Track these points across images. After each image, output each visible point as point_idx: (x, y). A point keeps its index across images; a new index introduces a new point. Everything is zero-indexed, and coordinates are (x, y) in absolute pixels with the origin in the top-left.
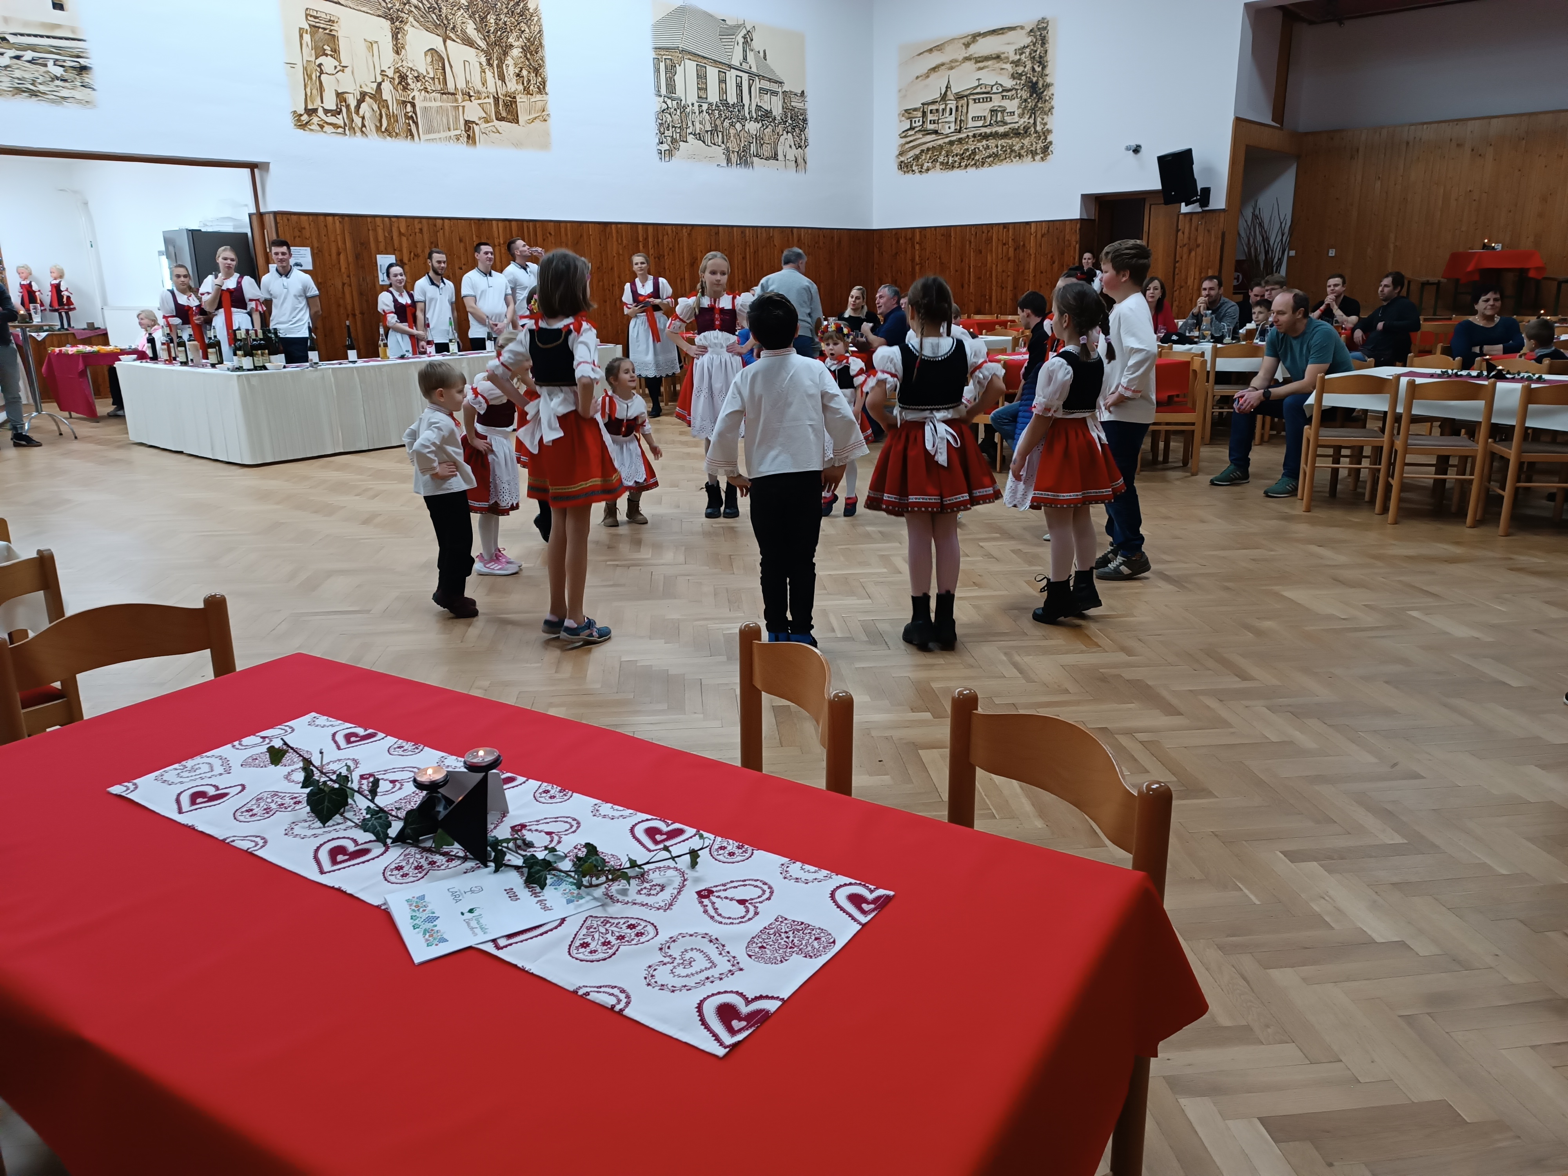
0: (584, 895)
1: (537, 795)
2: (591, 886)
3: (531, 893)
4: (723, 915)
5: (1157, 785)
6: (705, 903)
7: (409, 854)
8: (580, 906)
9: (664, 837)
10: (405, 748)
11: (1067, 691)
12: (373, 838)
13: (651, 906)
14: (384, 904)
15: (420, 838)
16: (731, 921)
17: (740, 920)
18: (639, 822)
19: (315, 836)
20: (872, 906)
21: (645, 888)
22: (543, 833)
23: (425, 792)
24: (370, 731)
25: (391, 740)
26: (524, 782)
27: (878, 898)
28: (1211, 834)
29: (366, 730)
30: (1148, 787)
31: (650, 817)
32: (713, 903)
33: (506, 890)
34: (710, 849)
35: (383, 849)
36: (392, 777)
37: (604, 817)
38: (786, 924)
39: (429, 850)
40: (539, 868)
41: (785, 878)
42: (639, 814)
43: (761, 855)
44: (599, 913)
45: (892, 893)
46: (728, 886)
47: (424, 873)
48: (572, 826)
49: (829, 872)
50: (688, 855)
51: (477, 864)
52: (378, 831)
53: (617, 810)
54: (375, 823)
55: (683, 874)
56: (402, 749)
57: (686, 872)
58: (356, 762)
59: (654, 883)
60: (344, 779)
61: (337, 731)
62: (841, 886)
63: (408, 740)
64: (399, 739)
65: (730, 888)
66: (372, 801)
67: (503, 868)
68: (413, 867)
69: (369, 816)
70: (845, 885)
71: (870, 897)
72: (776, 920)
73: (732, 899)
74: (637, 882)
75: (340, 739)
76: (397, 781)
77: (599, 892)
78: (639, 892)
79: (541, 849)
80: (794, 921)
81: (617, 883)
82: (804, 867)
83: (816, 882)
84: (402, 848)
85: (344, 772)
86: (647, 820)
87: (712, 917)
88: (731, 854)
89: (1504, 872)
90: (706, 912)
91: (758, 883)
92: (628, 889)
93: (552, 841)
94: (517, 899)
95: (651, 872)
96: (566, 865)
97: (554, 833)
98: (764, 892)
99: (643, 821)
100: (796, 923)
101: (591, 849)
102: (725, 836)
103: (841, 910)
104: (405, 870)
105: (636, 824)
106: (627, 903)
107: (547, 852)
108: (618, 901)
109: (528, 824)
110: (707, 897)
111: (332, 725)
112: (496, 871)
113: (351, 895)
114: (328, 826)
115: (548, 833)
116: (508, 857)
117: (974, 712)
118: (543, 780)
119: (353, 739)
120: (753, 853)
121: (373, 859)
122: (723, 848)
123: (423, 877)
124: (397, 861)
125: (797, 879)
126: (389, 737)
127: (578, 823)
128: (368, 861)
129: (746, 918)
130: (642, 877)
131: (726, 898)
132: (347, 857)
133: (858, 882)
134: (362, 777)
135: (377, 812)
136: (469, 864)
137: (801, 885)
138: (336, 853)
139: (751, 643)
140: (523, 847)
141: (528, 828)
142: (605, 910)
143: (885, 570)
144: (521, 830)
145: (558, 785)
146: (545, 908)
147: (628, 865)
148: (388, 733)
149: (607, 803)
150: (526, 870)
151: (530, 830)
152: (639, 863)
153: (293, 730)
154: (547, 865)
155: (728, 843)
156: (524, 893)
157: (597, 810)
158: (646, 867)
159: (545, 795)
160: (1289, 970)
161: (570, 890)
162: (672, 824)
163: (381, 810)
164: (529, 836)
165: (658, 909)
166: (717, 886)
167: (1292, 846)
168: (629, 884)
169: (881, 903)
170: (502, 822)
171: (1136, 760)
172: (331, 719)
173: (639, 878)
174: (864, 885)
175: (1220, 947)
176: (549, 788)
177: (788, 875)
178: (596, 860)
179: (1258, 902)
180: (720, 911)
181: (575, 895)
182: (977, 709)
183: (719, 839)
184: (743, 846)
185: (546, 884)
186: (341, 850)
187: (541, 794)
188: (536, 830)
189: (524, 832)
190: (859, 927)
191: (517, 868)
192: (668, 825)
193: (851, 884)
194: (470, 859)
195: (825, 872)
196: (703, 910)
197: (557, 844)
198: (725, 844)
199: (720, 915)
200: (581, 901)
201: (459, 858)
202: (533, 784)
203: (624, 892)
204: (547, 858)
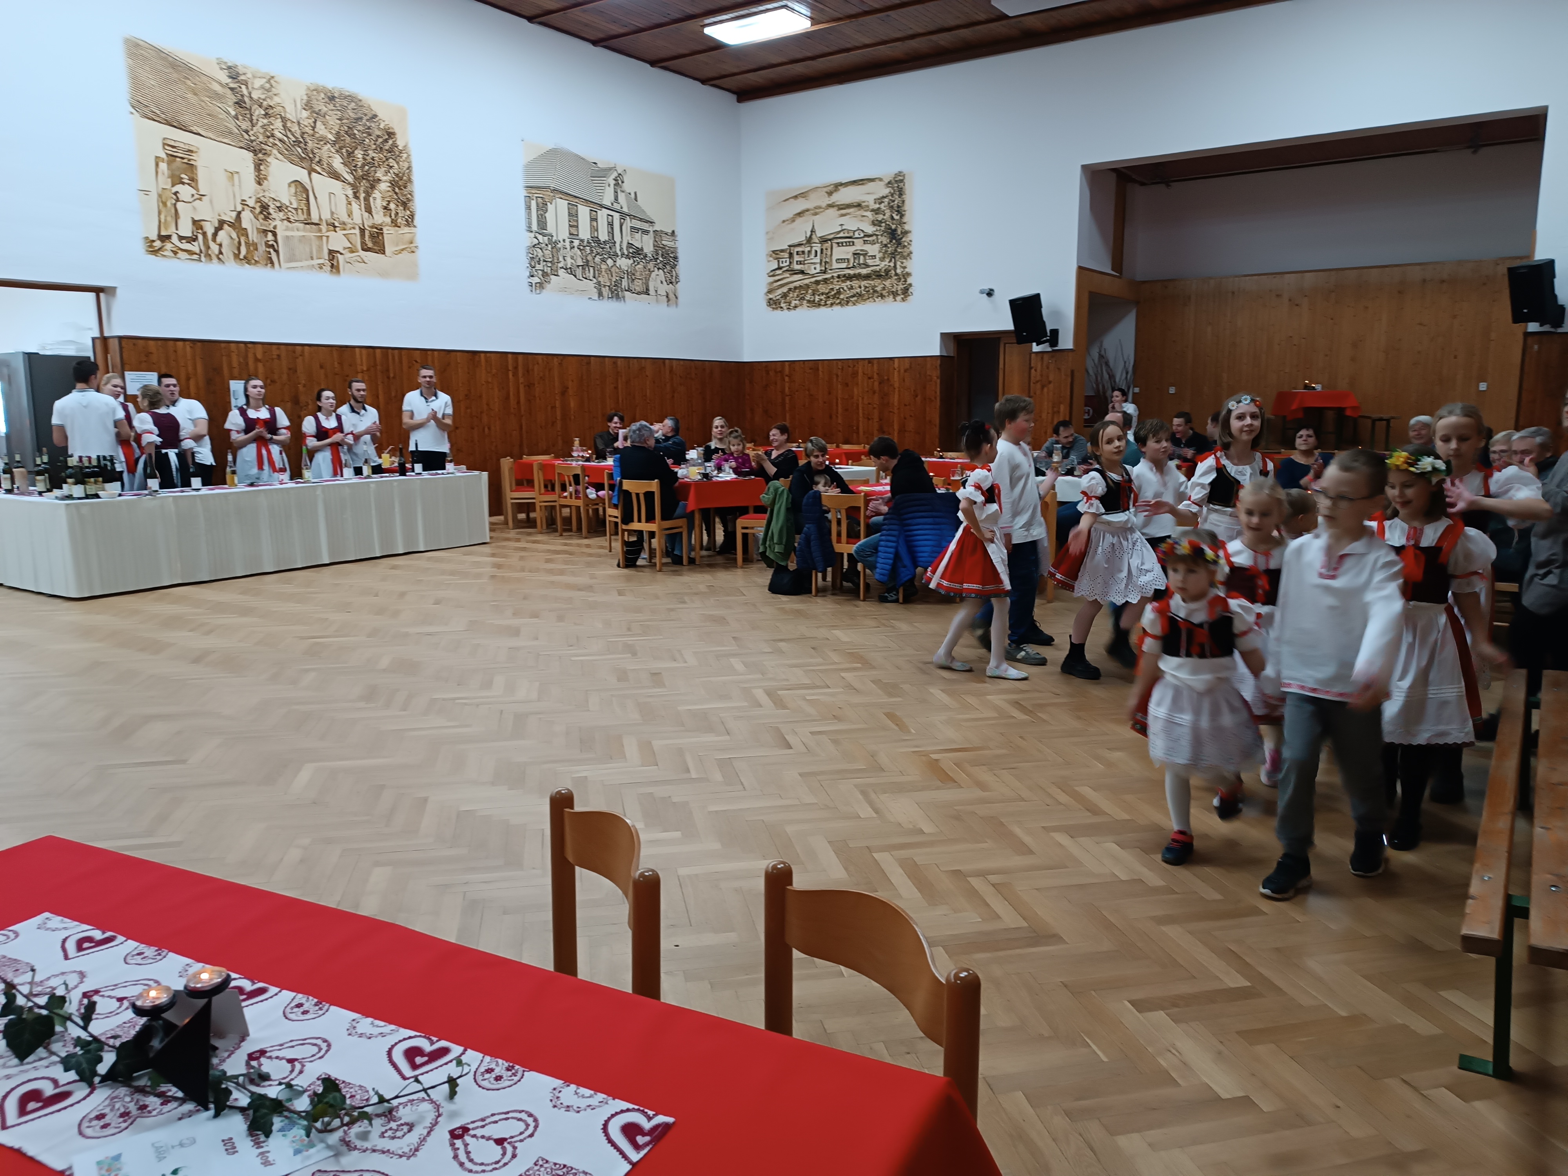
0: (316, 1141)
1: (288, 1010)
2: (327, 1130)
3: (252, 1143)
4: (476, 1160)
5: (966, 974)
6: (457, 1146)
7: (116, 1097)
8: (308, 1157)
9: (426, 1059)
10: (145, 955)
11: (921, 832)
12: (77, 1078)
13: (393, 1153)
14: (70, 1168)
15: (135, 1075)
16: (483, 1168)
17: (494, 1166)
18: (400, 1041)
19: (8, 1077)
20: (647, 1138)
21: (391, 1129)
22: (284, 1061)
23: (145, 1019)
24: (109, 934)
25: (132, 944)
26: (276, 994)
27: (657, 1127)
28: (1061, 984)
29: (104, 933)
30: (956, 976)
31: (413, 1033)
32: (466, 1145)
33: (223, 1141)
34: (475, 1072)
35: (88, 1090)
36: (120, 993)
37: (361, 1035)
38: (546, 1168)
39: (141, 1090)
40: (265, 1111)
41: (555, 1106)
42: (402, 1030)
43: (532, 1077)
44: (331, 1166)
45: (670, 1120)
46: (488, 1121)
47: (130, 1121)
48: (320, 1049)
49: (605, 1096)
50: (447, 1085)
51: (196, 1107)
52: (83, 1069)
53: (378, 1026)
54: (82, 1060)
55: (438, 1107)
56: (142, 956)
57: (442, 1105)
58: (82, 975)
59: (402, 1122)
60: (57, 1001)
61: (70, 936)
62: (617, 1114)
63: (150, 944)
64: (142, 943)
65: (490, 1123)
66: (85, 1028)
67: (225, 1111)
68: (118, 1114)
69: (78, 1048)
70: (622, 1111)
71: (647, 1125)
72: (536, 1164)
73: (489, 1139)
74: (382, 1122)
75: (71, 946)
76: (125, 998)
77: (334, 1138)
78: (382, 1135)
79: (277, 1082)
80: (555, 1164)
81: (359, 1124)
82: (578, 1091)
83: (589, 1110)
84: (112, 1089)
85: (60, 992)
86: (410, 1038)
87: (462, 1164)
88: (498, 1078)
89: (1344, 1014)
90: (456, 1157)
91: (523, 1116)
92: (369, 1132)
93: (292, 1071)
94: (234, 1153)
95: (401, 1107)
96: (303, 1104)
97: (296, 1060)
98: (528, 1125)
99: (405, 1039)
100: (558, 1166)
101: (330, 1084)
102: (494, 1054)
103: (612, 1146)
104: (107, 1120)
105: (396, 1044)
106: (367, 1149)
107: (283, 1086)
108: (355, 1148)
109: (268, 1050)
110: (460, 1137)
111: (65, 928)
112: (217, 1115)
113: (31, 1159)
114: (28, 1063)
115: (291, 1061)
116: (236, 1094)
117: (788, 887)
118: (299, 992)
119: (86, 945)
120: (523, 1075)
121: (72, 1105)
122: (489, 1071)
123: (126, 1128)
124: (101, 1108)
125: (568, 1107)
126: (130, 941)
127: (329, 1046)
128: (65, 1108)
129: (501, 1164)
130: (390, 1115)
131: (483, 1137)
132: (40, 1104)
133: (636, 1107)
134: (85, 995)
135: (89, 1043)
136: (189, 1106)
137: (572, 1114)
138: (25, 1100)
139: (562, 812)
140: (257, 1080)
141: (268, 1054)
142: (338, 1162)
143: (746, 704)
144: (257, 1059)
145: (315, 997)
146: (266, 1163)
147: (375, 1099)
148: (129, 937)
149: (367, 1016)
150: (251, 1112)
151: (270, 1058)
152: (387, 1097)
153: (17, 934)
154: (277, 1106)
155: (497, 1065)
156: (245, 1144)
157: (355, 1027)
158: (395, 1103)
159: (296, 1010)
160: (1135, 1136)
161: (301, 1136)
162: (437, 1041)
163: (96, 1039)
164: (267, 1066)
165: (401, 1156)
166: (473, 1122)
167: (1139, 995)
168: (371, 1124)
169: (659, 1133)
170: (239, 1047)
171: (988, 905)
172: (66, 920)
173: (386, 1116)
174: (643, 1111)
175: (1068, 1114)
176: (303, 1001)
177: (559, 1102)
178: (335, 1098)
179: (1105, 1059)
180: (472, 1156)
181: (306, 1142)
182: (791, 884)
183: (488, 1059)
184: (513, 1067)
185: (271, 1132)
186: (34, 1095)
187: (292, 1008)
188: (277, 1058)
189: (263, 1060)
190: (628, 1167)
191: (242, 1110)
192: (432, 1043)
193: (628, 1110)
194: (189, 1100)
195: (601, 1096)
196: (452, 1154)
197: (298, 1075)
198: (493, 1066)
199: (471, 1160)
200: (312, 1151)
201: (176, 1099)
202: (287, 995)
203: (364, 1136)
204: (280, 1098)
